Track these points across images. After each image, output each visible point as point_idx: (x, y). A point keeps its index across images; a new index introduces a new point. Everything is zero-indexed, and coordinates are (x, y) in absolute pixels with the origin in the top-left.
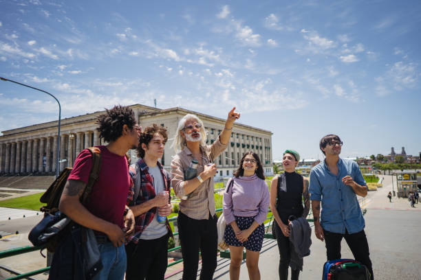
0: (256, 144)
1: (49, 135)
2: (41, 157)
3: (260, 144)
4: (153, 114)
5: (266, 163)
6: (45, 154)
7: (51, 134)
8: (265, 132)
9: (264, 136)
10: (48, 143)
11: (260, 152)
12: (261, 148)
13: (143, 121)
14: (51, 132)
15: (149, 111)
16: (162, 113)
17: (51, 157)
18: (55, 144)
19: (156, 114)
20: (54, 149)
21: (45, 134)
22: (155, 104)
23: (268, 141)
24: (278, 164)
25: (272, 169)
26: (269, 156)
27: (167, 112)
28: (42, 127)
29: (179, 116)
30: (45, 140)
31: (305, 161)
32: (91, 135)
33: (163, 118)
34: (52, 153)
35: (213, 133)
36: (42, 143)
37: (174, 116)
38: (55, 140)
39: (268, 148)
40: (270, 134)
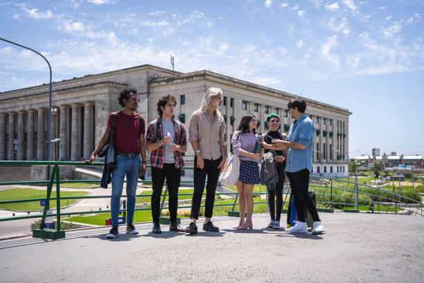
0: (323, 128)
1: (21, 109)
2: (10, 138)
3: (330, 129)
4: (170, 80)
5: (338, 158)
6: (15, 136)
7: (23, 106)
8: (338, 110)
9: (336, 117)
10: (20, 120)
11: (330, 141)
12: (331, 135)
13: (155, 90)
14: (23, 103)
15: (164, 75)
16: (183, 78)
17: (25, 139)
18: (30, 122)
19: (174, 79)
20: (29, 129)
21: (15, 107)
22: (173, 65)
23: (343, 125)
24: (360, 161)
25: (347, 167)
26: (343, 148)
27: (190, 77)
28: (10, 96)
29: (208, 83)
30: (15, 115)
31: (405, 158)
32: (80, 110)
33: (182, 87)
34: (25, 134)
35: (257, 111)
36: (11, 120)
37: (200, 83)
38: (30, 115)
39: (343, 136)
40: (347, 113)
